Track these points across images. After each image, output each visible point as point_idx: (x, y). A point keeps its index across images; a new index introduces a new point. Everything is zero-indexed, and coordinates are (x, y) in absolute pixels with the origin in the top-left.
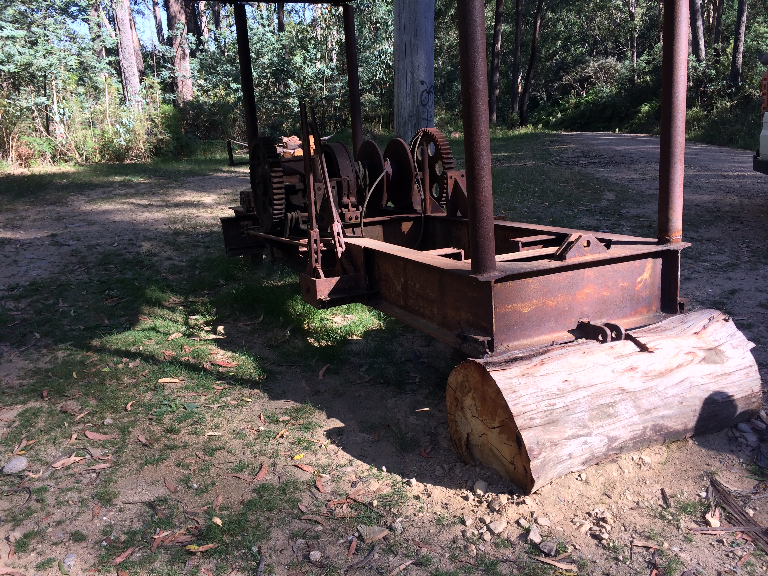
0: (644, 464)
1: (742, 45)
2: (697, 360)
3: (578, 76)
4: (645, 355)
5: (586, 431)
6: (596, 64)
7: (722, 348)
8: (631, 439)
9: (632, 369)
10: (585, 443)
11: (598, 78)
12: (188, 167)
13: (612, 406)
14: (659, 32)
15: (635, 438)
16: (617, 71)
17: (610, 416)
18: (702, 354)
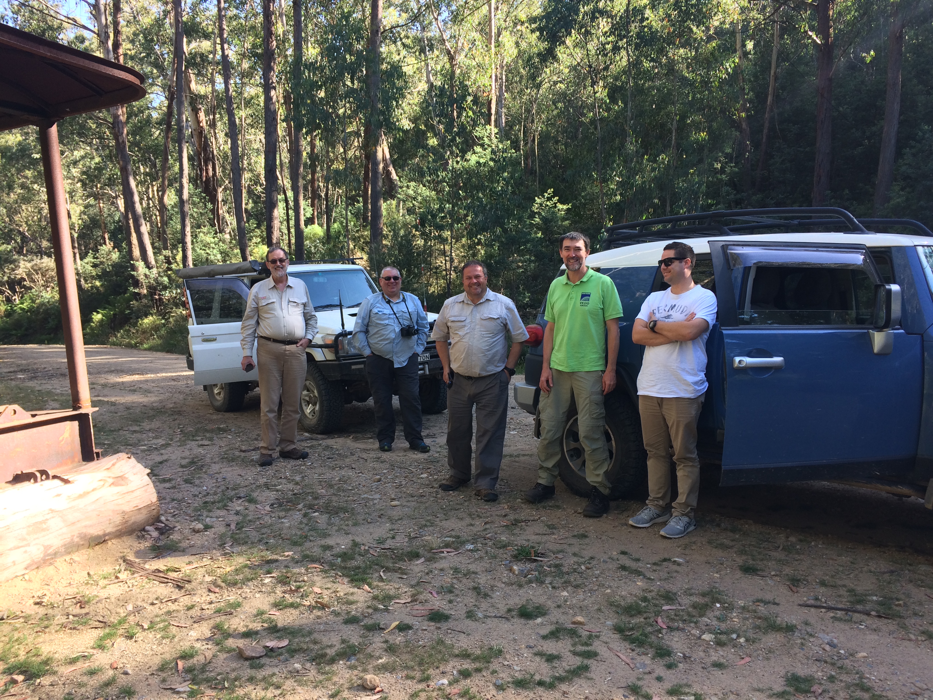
0: (75, 562)
1: (190, 253)
2: (107, 484)
4: (68, 485)
5: (25, 543)
7: (126, 476)
8: (62, 546)
9: (58, 495)
10: (25, 552)
11: (33, 281)
13: (45, 523)
14: (104, 233)
15: (65, 545)
17: (43, 530)
18: (111, 481)
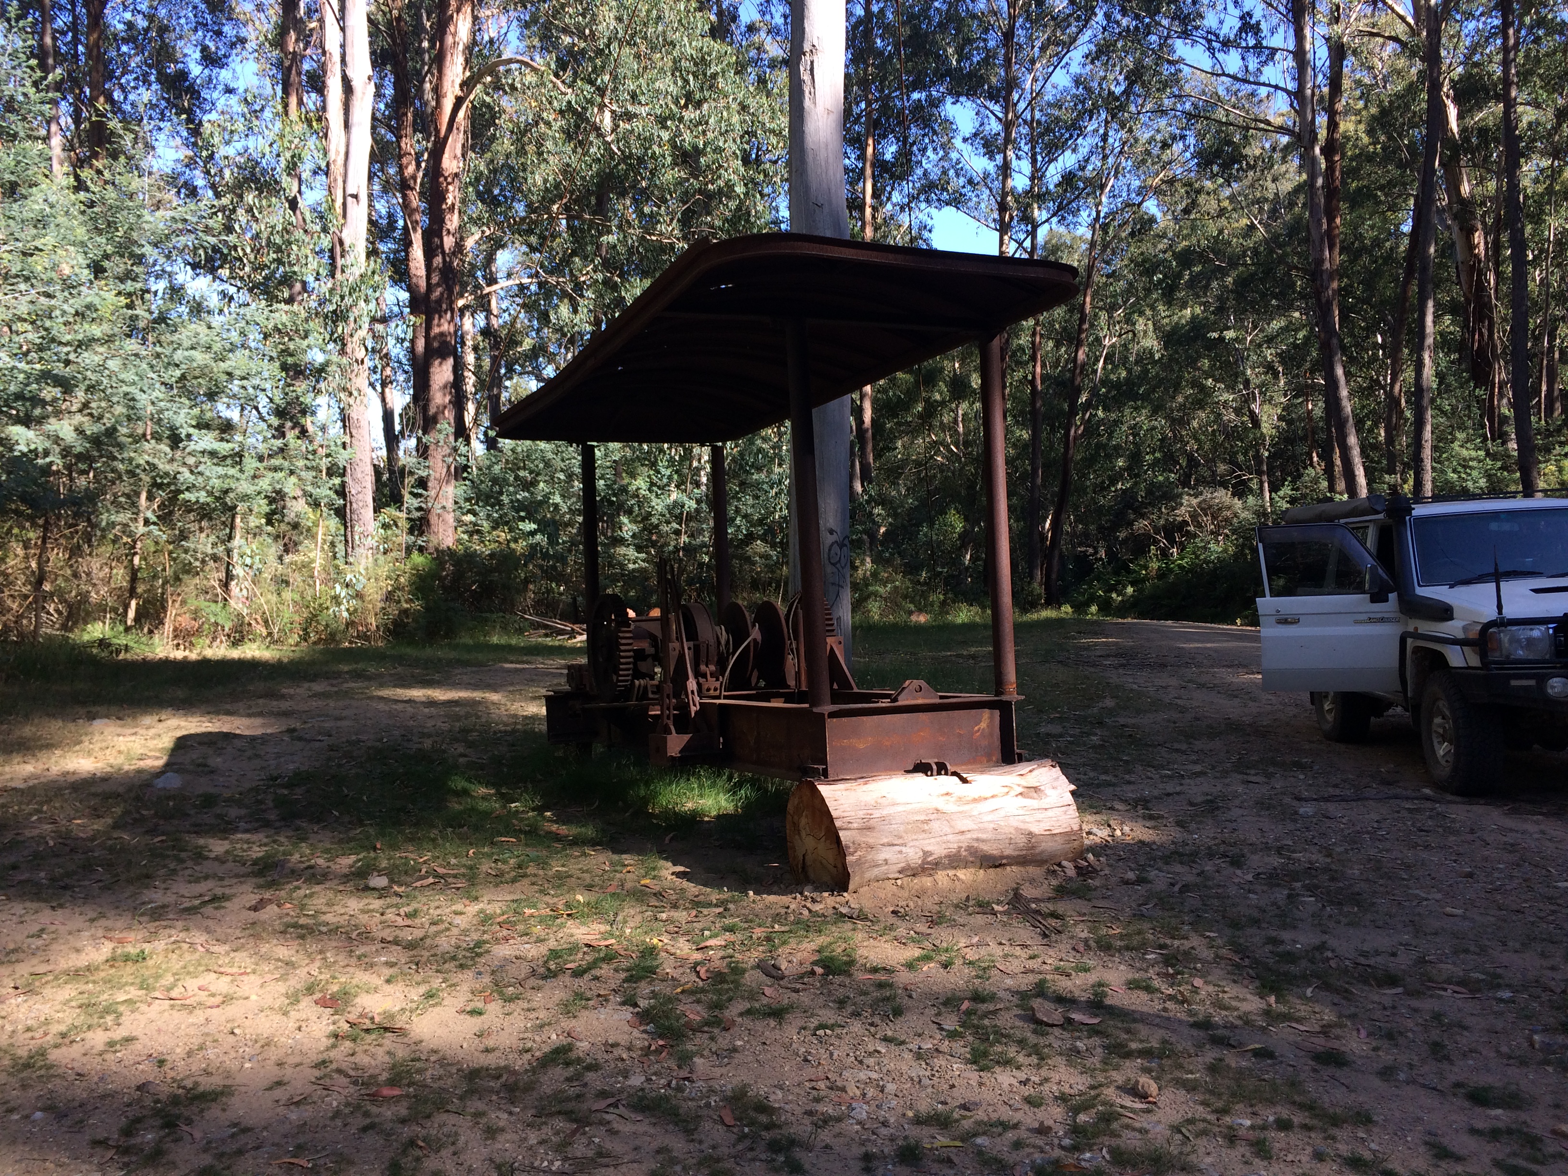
0: (959, 879)
1: (1427, 477)
2: (1013, 793)
3: (1162, 522)
4: (966, 786)
5: (901, 841)
6: (1194, 502)
7: (1044, 788)
8: (946, 857)
9: (948, 794)
10: (901, 852)
11: (1199, 526)
12: (452, 655)
13: (927, 824)
15: (950, 856)
16: (1236, 515)
17: (925, 831)
18: (1020, 790)
